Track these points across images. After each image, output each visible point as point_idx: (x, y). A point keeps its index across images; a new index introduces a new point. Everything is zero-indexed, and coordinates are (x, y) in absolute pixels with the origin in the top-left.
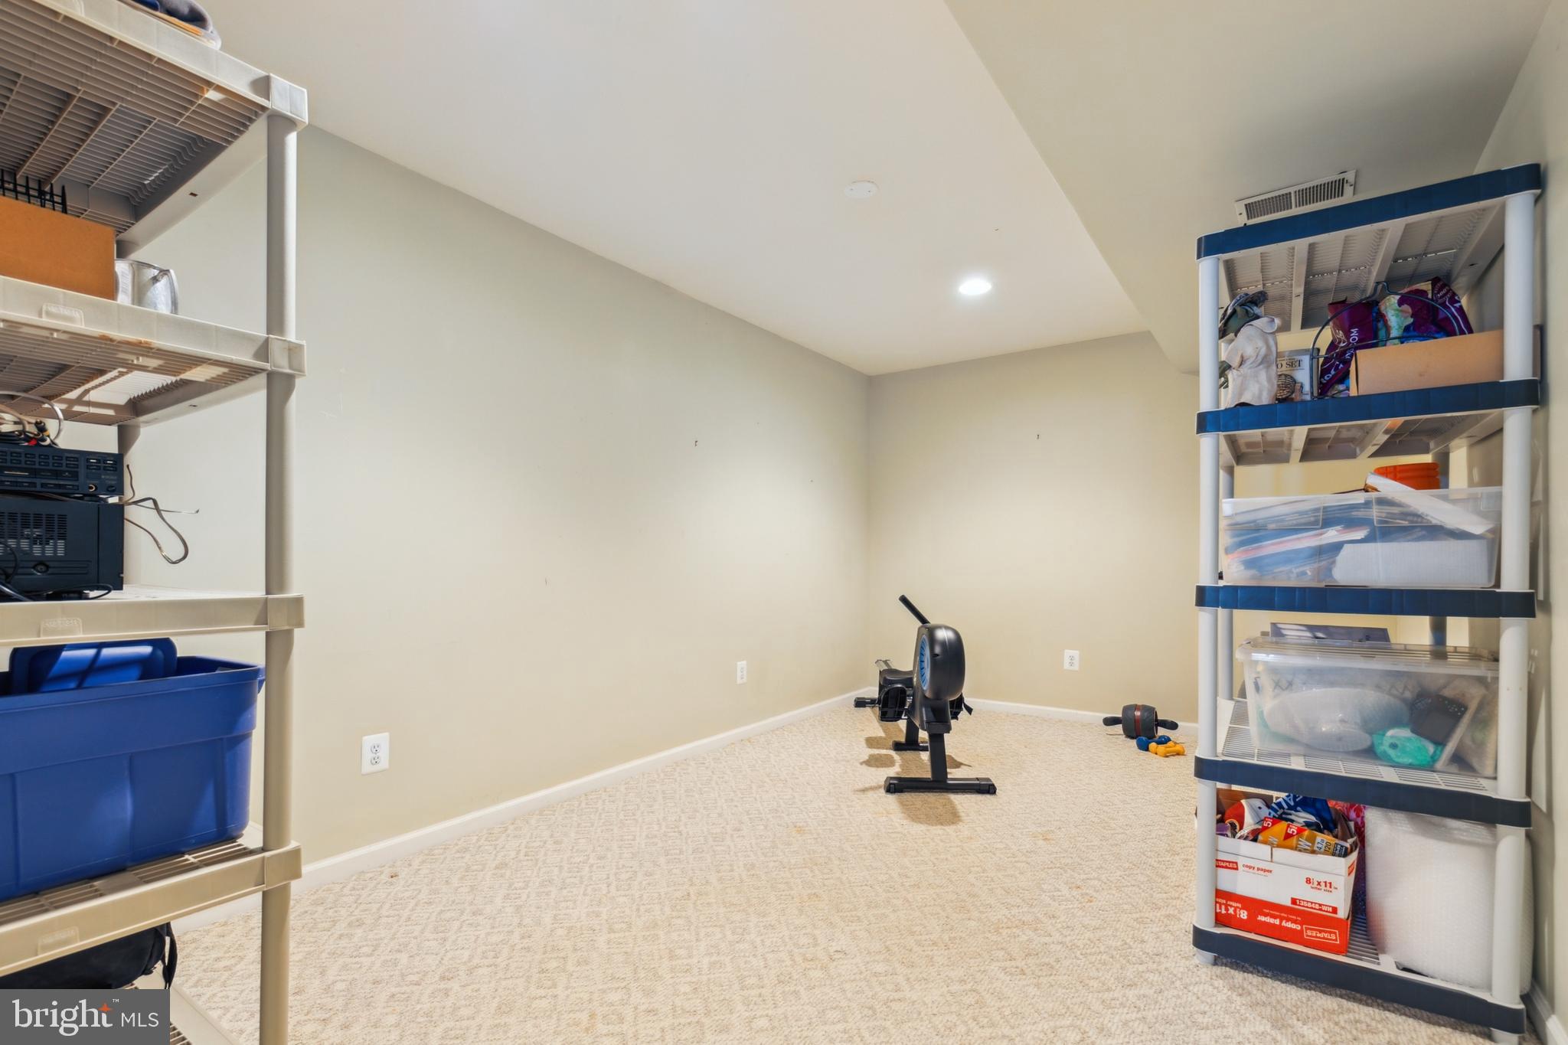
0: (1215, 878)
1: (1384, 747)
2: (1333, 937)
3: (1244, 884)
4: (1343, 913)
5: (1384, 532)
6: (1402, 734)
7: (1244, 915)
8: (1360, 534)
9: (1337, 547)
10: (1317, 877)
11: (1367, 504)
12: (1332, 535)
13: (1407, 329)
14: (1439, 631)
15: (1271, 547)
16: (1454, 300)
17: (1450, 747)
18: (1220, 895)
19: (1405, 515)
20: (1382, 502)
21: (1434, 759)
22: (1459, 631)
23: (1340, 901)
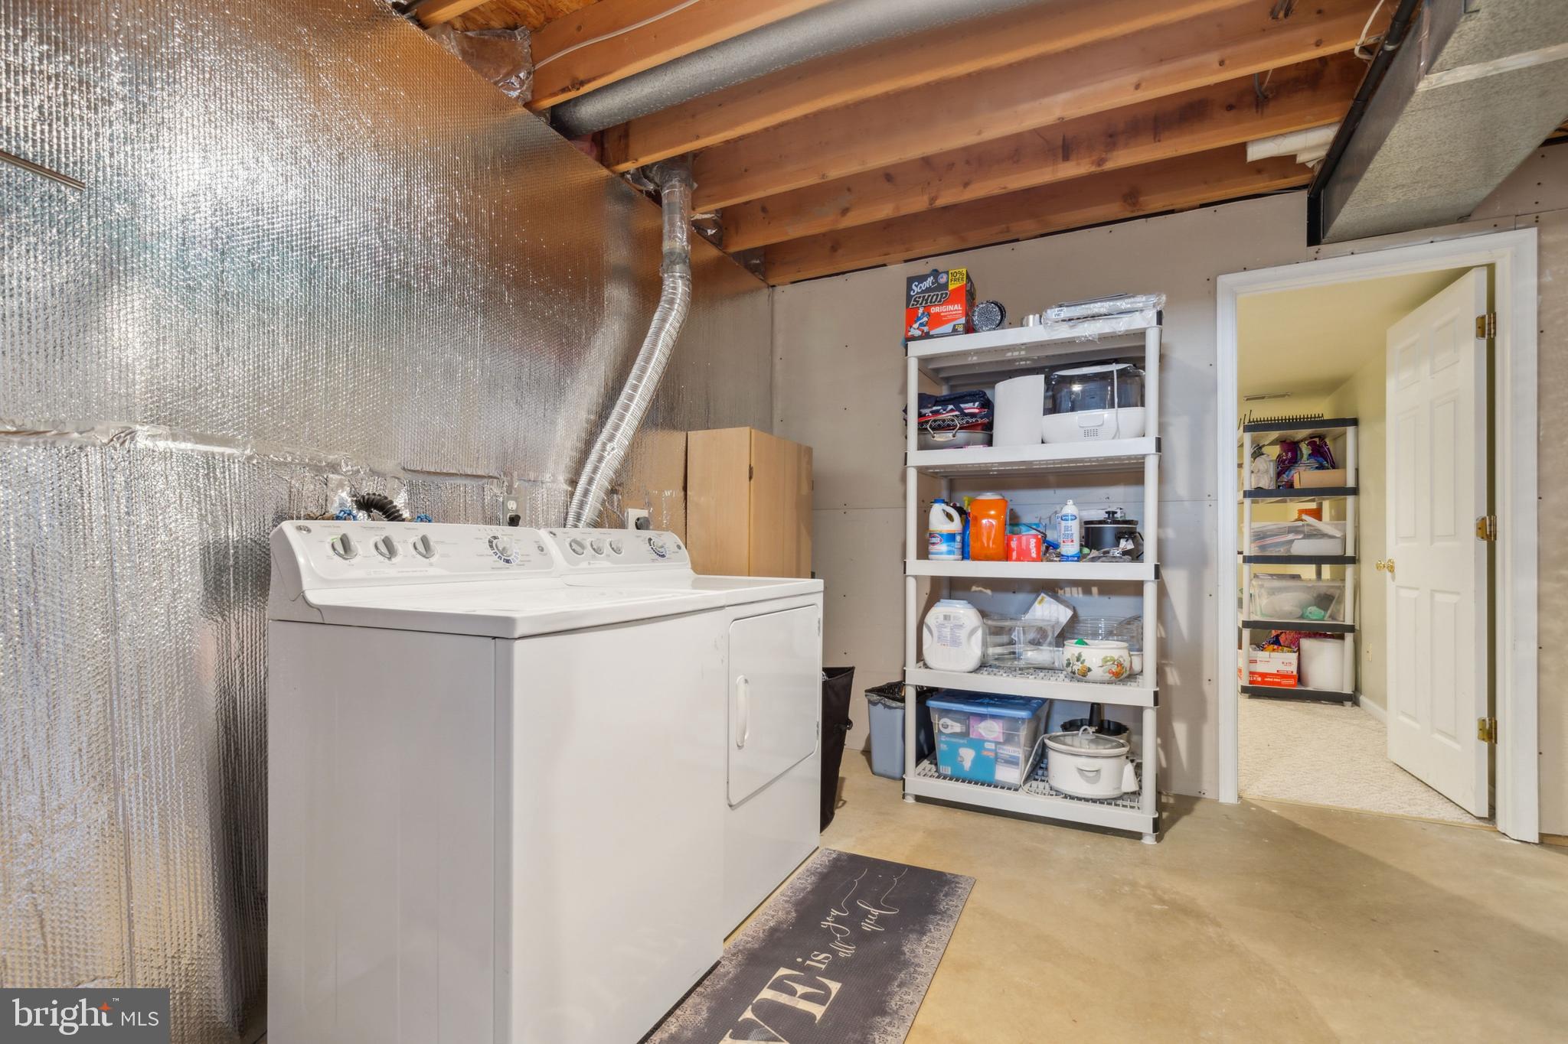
0: (1248, 667)
1: (1307, 614)
2: (1292, 682)
3: (1261, 668)
4: (1295, 673)
5: (1309, 536)
6: (1313, 609)
7: (1259, 679)
8: (1300, 537)
9: (1292, 541)
10: (1286, 661)
11: (1303, 525)
12: (1291, 537)
13: (1310, 455)
14: (1319, 573)
15: (1269, 541)
16: (1326, 445)
17: (1329, 612)
18: (1252, 673)
19: (1315, 530)
20: (1308, 525)
21: (1324, 616)
22: (1326, 570)
23: (1293, 669)
